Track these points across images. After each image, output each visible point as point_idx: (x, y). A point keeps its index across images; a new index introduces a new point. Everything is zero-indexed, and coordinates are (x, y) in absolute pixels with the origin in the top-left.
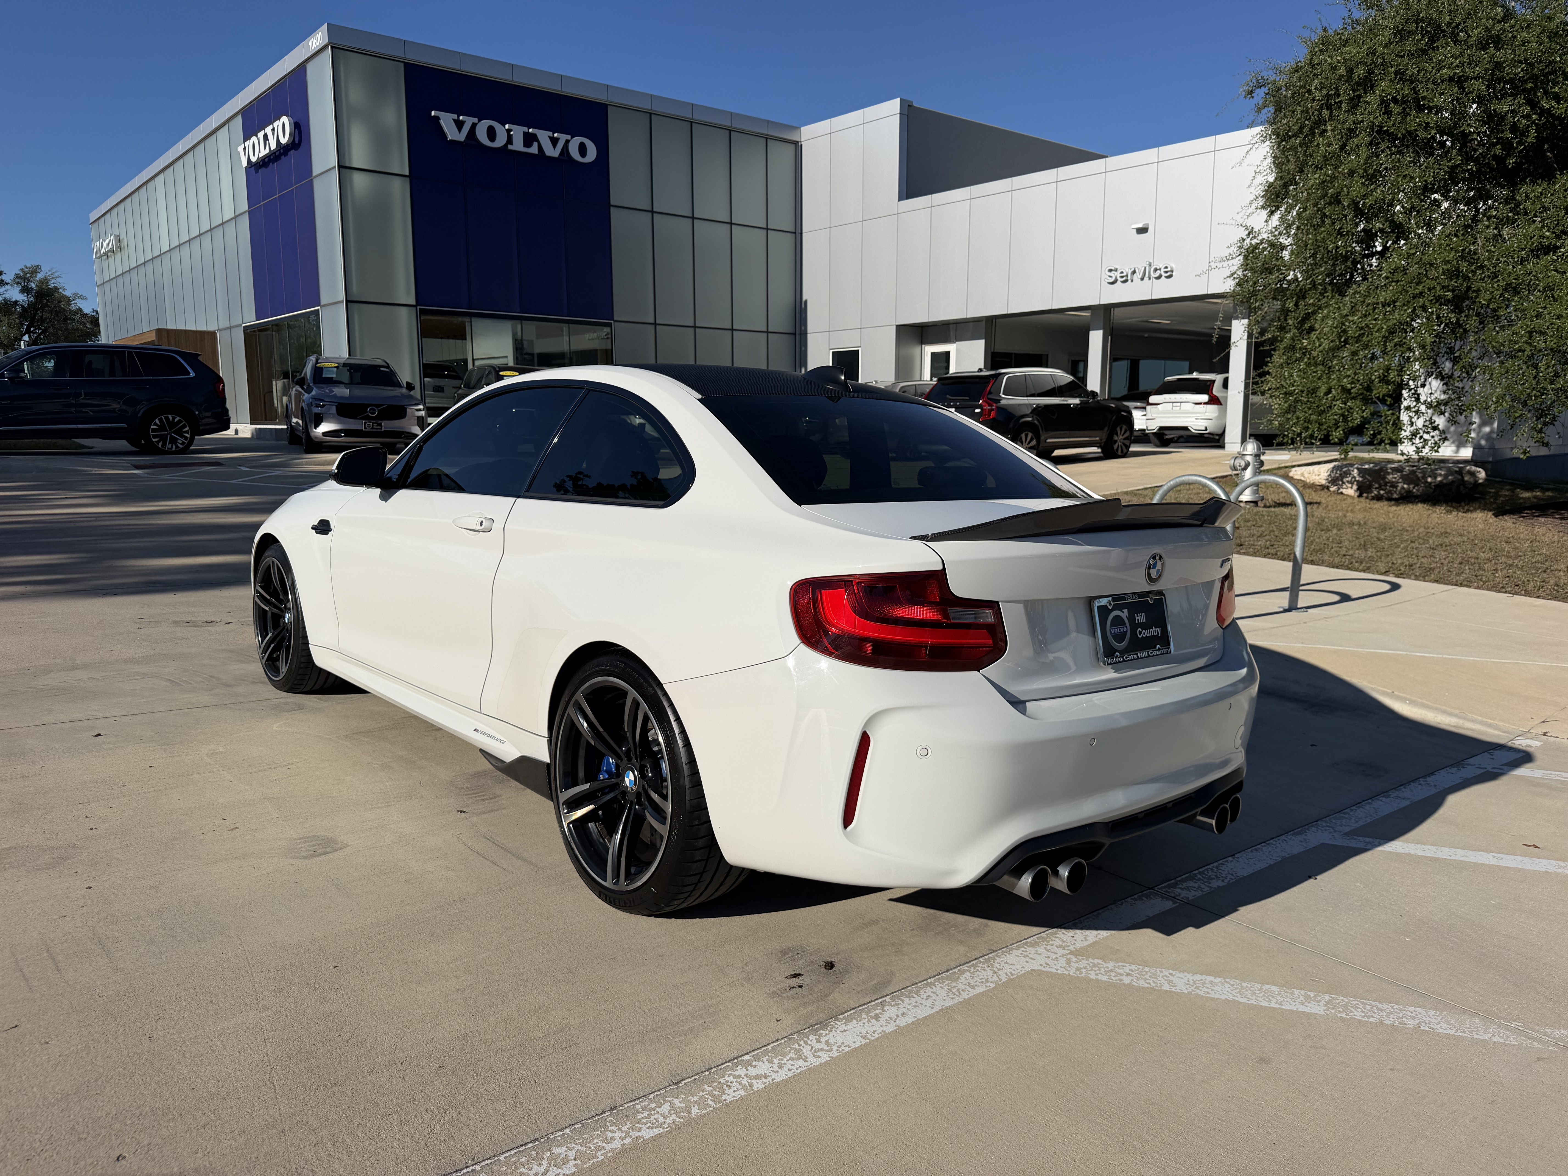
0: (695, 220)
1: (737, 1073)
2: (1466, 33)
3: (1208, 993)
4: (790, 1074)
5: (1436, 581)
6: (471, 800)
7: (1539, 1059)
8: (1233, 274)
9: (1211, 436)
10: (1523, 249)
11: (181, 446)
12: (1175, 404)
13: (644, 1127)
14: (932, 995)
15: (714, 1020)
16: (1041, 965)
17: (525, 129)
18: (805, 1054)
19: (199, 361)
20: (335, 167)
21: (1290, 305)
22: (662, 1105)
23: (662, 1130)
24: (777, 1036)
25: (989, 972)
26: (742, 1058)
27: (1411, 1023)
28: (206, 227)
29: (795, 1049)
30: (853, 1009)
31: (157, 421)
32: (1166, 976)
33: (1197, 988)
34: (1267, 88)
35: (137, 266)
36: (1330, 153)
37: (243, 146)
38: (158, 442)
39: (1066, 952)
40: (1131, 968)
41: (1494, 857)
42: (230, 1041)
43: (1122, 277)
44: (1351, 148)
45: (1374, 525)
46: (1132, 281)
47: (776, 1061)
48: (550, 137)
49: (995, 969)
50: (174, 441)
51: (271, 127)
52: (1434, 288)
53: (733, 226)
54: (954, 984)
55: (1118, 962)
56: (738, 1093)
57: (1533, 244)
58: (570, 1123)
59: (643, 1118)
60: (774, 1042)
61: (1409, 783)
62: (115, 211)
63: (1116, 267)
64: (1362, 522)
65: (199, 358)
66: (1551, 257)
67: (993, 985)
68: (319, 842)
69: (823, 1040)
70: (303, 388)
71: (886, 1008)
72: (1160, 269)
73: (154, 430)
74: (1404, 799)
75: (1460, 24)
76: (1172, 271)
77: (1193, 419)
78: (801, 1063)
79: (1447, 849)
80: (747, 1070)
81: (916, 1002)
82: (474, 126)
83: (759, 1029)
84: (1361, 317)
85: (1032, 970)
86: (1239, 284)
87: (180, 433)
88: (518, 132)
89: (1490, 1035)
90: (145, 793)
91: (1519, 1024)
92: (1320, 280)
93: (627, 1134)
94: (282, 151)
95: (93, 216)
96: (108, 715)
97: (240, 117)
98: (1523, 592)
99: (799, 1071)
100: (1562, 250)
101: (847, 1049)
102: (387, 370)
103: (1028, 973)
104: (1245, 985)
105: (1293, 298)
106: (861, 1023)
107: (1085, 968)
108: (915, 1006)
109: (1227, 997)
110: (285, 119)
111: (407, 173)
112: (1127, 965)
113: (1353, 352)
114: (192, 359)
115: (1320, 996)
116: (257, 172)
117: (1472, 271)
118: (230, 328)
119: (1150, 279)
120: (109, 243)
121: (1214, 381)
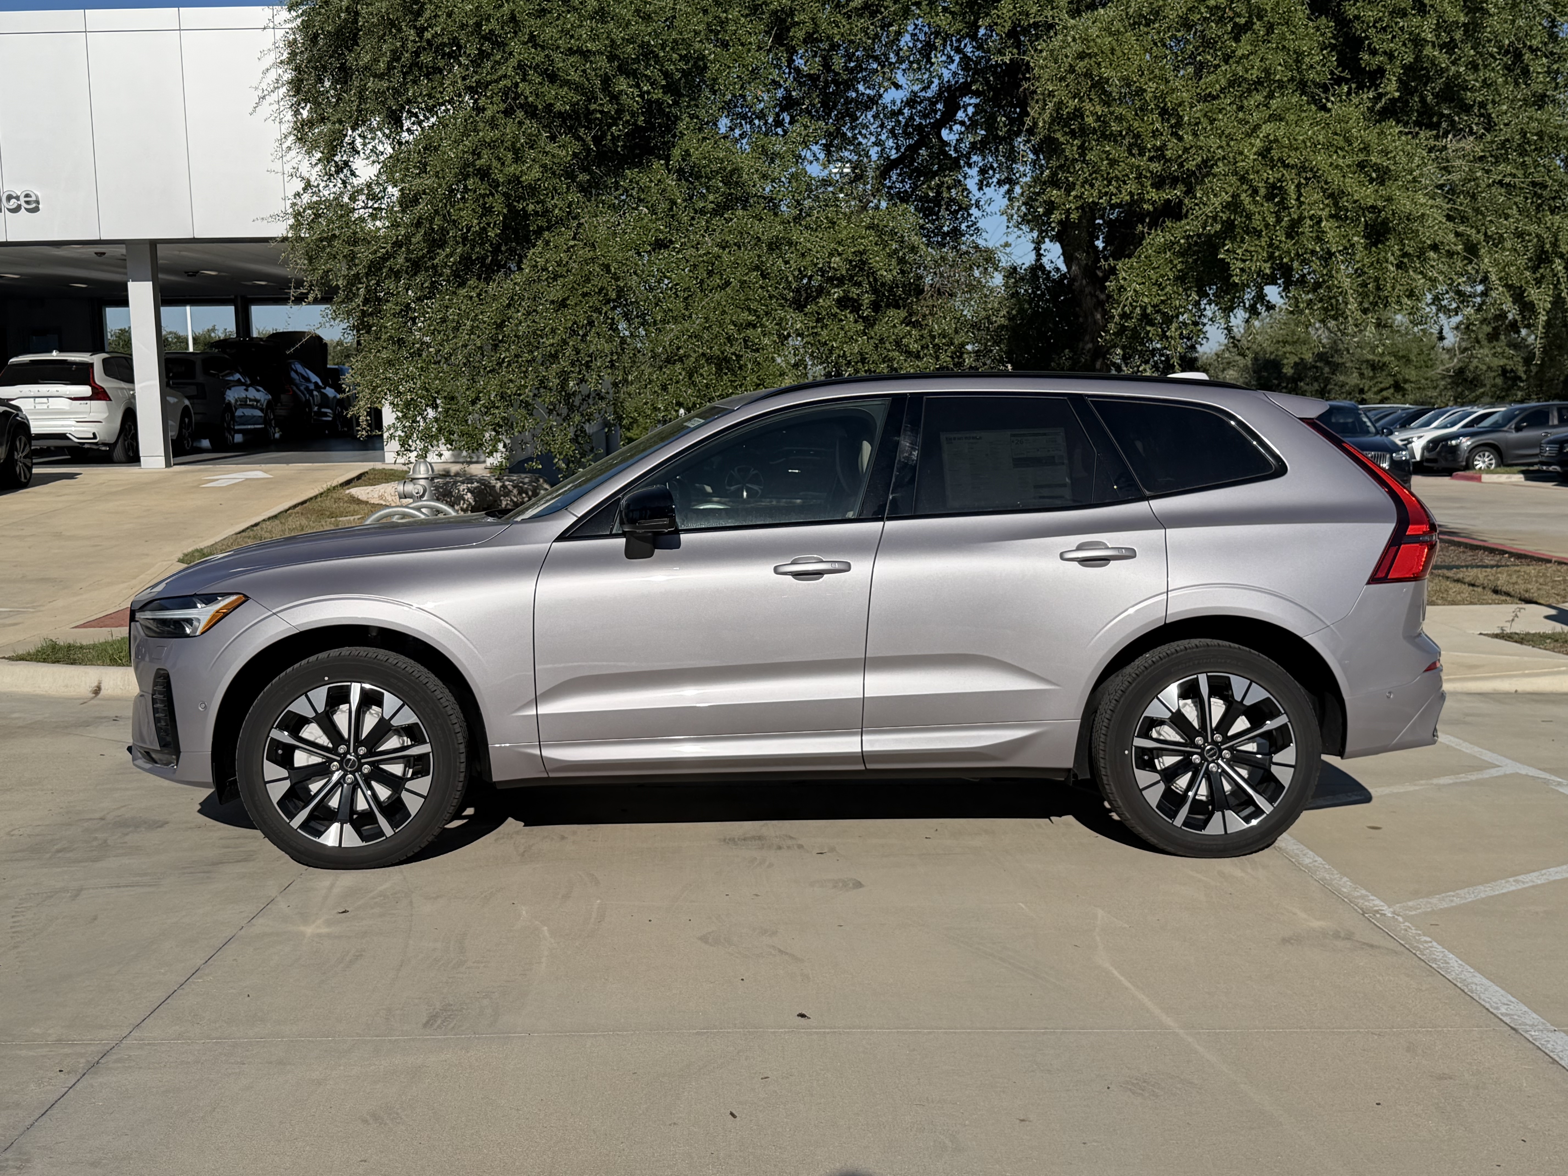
12: (38, 400)
72: (18, 197)
76: (37, 202)
77: (73, 422)
121: (92, 365)
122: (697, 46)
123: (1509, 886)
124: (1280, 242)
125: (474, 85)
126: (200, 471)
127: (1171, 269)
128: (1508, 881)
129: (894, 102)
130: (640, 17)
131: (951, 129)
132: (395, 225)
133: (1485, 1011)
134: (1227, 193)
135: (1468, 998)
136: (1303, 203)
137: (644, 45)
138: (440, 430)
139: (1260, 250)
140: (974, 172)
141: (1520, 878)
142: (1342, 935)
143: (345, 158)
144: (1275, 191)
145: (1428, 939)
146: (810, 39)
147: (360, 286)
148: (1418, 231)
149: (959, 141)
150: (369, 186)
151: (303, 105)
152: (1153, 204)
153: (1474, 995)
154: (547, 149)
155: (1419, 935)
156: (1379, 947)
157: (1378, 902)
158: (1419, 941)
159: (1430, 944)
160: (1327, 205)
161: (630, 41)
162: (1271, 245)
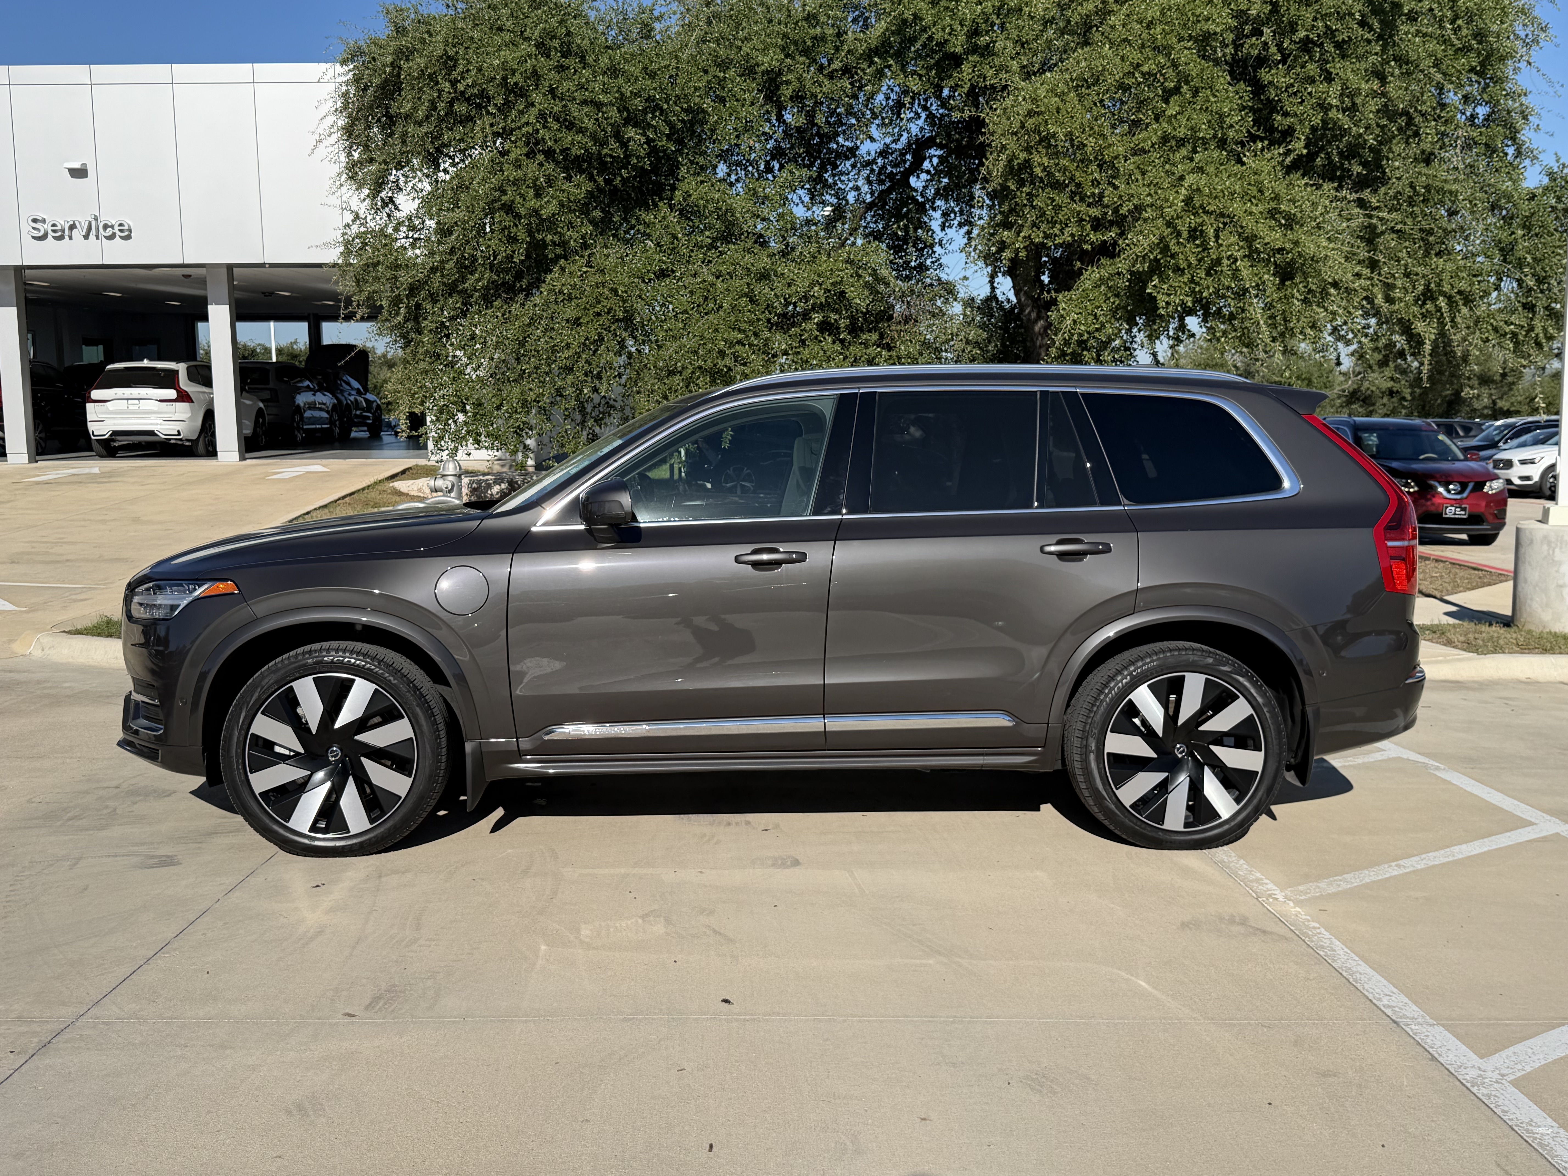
12: (130, 402)
77: (160, 421)
121: (177, 371)
122: (697, 100)
123: (1391, 871)
124: (1201, 279)
125: (501, 131)
126: (267, 464)
127: (1105, 302)
128: (1390, 866)
129: (869, 153)
130: (647, 74)
131: (918, 177)
132: (432, 254)
133: (1369, 1002)
134: (1154, 236)
135: (1353, 989)
136: (1222, 245)
137: (650, 99)
138: (468, 432)
139: (1183, 286)
140: (937, 215)
141: (1401, 862)
142: (1237, 920)
143: (390, 195)
144: (1195, 233)
145: (1318, 925)
146: (798, 98)
147: (401, 305)
148: (1320, 270)
149: (925, 187)
150: (410, 219)
151: (355, 148)
152: (1091, 244)
153: (1358, 985)
154: (564, 188)
155: (1309, 921)
156: (1271, 933)
157: (1271, 886)
158: (1308, 927)
159: (1318, 931)
160: (1242, 247)
161: (637, 95)
162: (1192, 281)
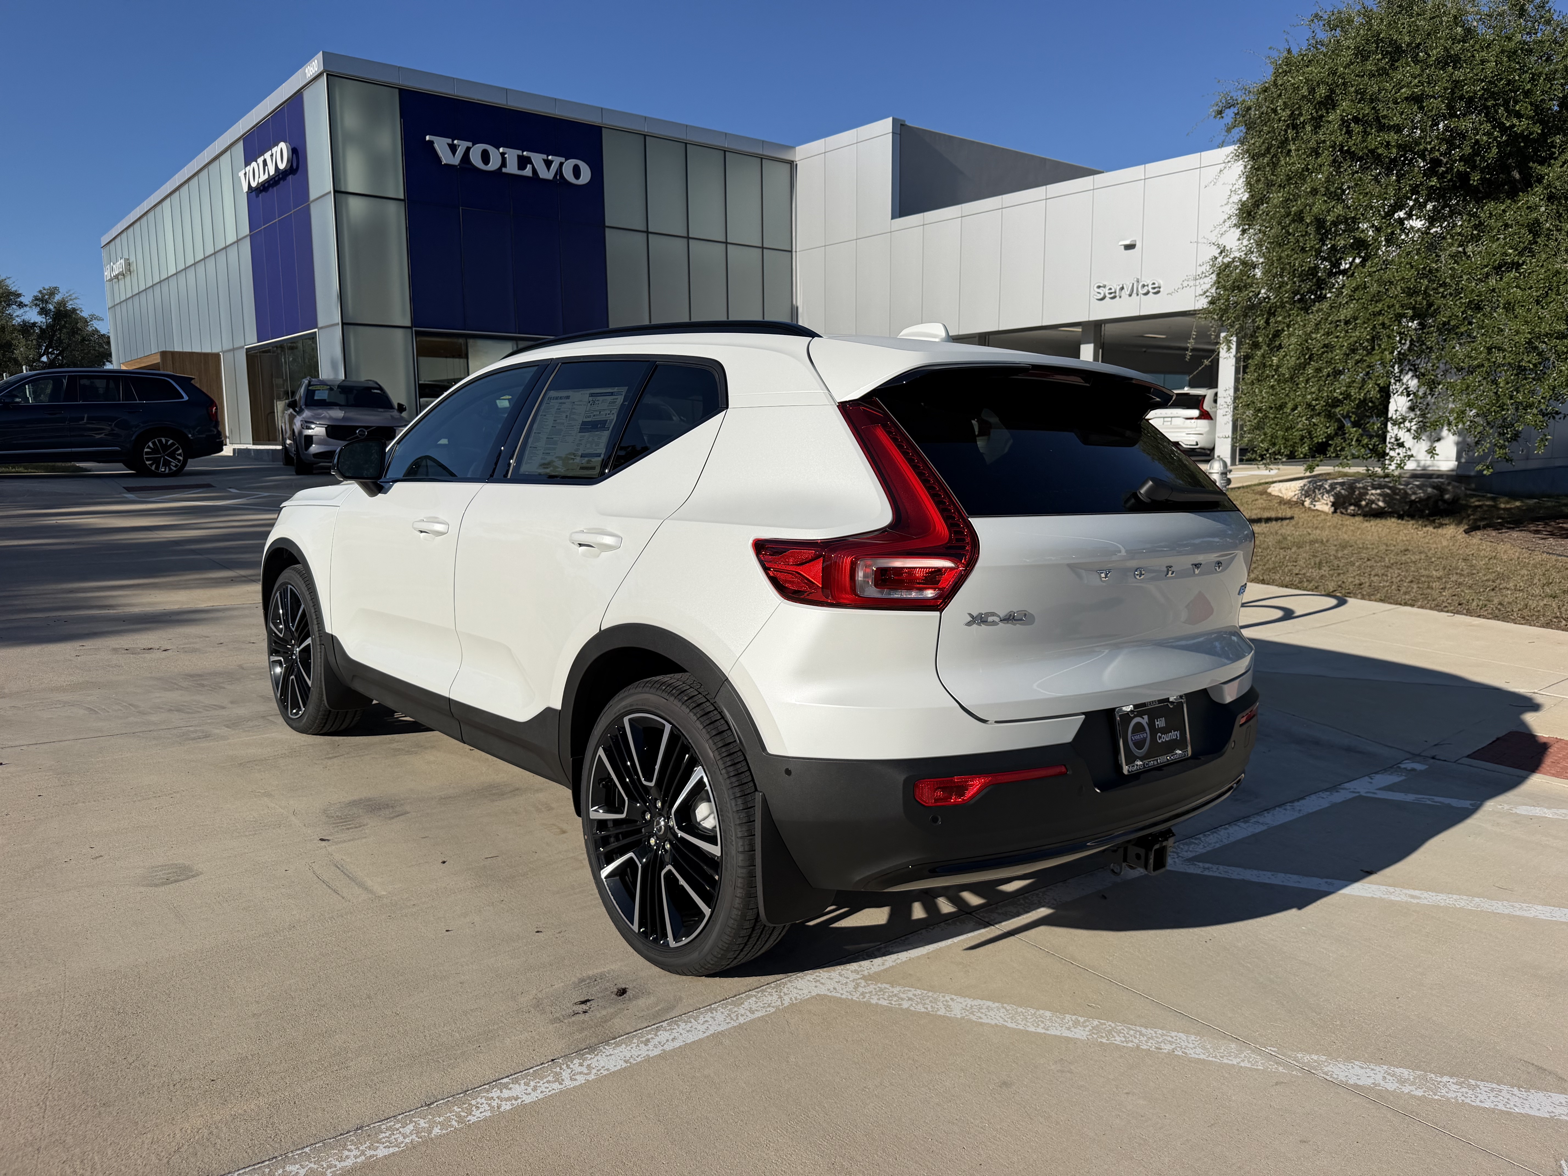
0: (690, 240)
1: (490, 1095)
2: (1426, 54)
3: (981, 1018)
4: (541, 1096)
5: (1381, 600)
6: (336, 829)
7: (1277, 1084)
8: (1205, 293)
9: (1203, 451)
10: (1486, 266)
11: (174, 469)
12: (1166, 419)
13: (381, 1146)
14: (709, 1019)
15: (488, 1045)
16: (829, 990)
17: (520, 153)
18: (563, 1077)
19: (192, 384)
20: (330, 192)
21: (1261, 322)
22: (407, 1125)
23: (397, 1149)
24: (543, 1060)
25: (775, 997)
26: (501, 1081)
27: (1167, 1048)
28: (210, 250)
29: (556, 1074)
30: (628, 1034)
31: (150, 444)
32: (947, 1001)
33: (972, 1013)
34: (1236, 108)
35: (146, 290)
36: (1292, 173)
37: (243, 172)
38: (151, 465)
39: (859, 976)
40: (915, 992)
41: (1326, 882)
42: (20, 1064)
43: (1111, 293)
44: (1313, 167)
45: (1335, 543)
46: (1120, 297)
47: (532, 1084)
48: (544, 160)
49: (782, 994)
50: (167, 464)
51: (269, 153)
52: (1393, 305)
53: (728, 245)
54: (736, 1009)
55: (905, 987)
56: (484, 1114)
57: (1495, 261)
58: (313, 1142)
59: (384, 1138)
60: (538, 1066)
61: (1274, 808)
62: (124, 235)
63: (1105, 283)
64: (1325, 540)
65: (193, 382)
66: (1513, 274)
67: (773, 1010)
68: (174, 870)
69: (585, 1064)
70: (295, 411)
71: (659, 1034)
72: (1148, 286)
73: (147, 453)
74: (1262, 824)
75: (1420, 44)
76: (1160, 287)
77: (1184, 434)
78: (556, 1086)
79: (1283, 875)
80: (501, 1092)
81: (691, 1027)
82: (468, 149)
83: (528, 1054)
84: (1324, 335)
85: (818, 995)
86: (1211, 303)
87: (173, 455)
88: (512, 155)
89: (1239, 1060)
90: (25, 821)
91: (1272, 1049)
92: (1287, 297)
93: (363, 1153)
94: (280, 177)
95: (105, 239)
96: (17, 743)
97: (241, 143)
98: (1465, 611)
99: (550, 1094)
100: (1524, 267)
101: (605, 1073)
102: (378, 391)
103: (813, 997)
104: (1020, 1010)
105: (1263, 315)
106: (629, 1048)
107: (871, 992)
108: (688, 1031)
109: (997, 1022)
110: (282, 145)
111: (402, 197)
112: (913, 989)
113: (1317, 369)
114: (186, 382)
115: (1089, 1021)
116: (257, 196)
117: (1434, 289)
118: (233, 350)
119: (1138, 295)
120: (118, 267)
121: (1204, 396)
